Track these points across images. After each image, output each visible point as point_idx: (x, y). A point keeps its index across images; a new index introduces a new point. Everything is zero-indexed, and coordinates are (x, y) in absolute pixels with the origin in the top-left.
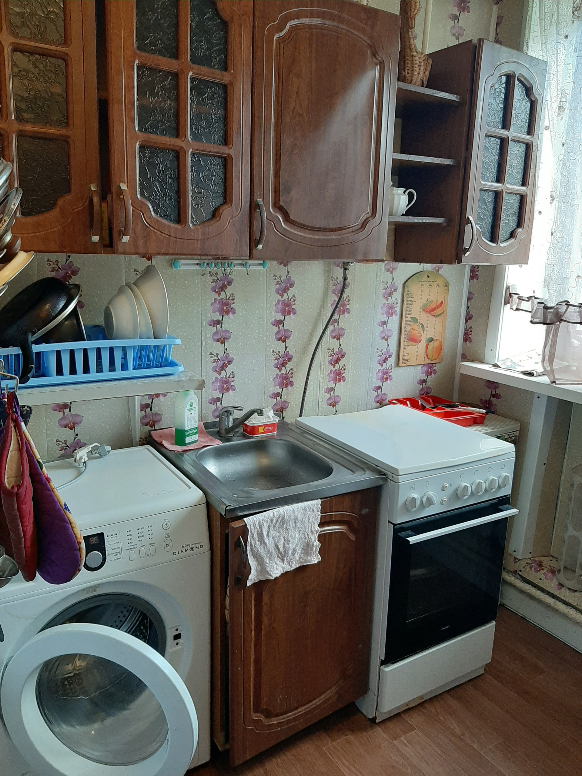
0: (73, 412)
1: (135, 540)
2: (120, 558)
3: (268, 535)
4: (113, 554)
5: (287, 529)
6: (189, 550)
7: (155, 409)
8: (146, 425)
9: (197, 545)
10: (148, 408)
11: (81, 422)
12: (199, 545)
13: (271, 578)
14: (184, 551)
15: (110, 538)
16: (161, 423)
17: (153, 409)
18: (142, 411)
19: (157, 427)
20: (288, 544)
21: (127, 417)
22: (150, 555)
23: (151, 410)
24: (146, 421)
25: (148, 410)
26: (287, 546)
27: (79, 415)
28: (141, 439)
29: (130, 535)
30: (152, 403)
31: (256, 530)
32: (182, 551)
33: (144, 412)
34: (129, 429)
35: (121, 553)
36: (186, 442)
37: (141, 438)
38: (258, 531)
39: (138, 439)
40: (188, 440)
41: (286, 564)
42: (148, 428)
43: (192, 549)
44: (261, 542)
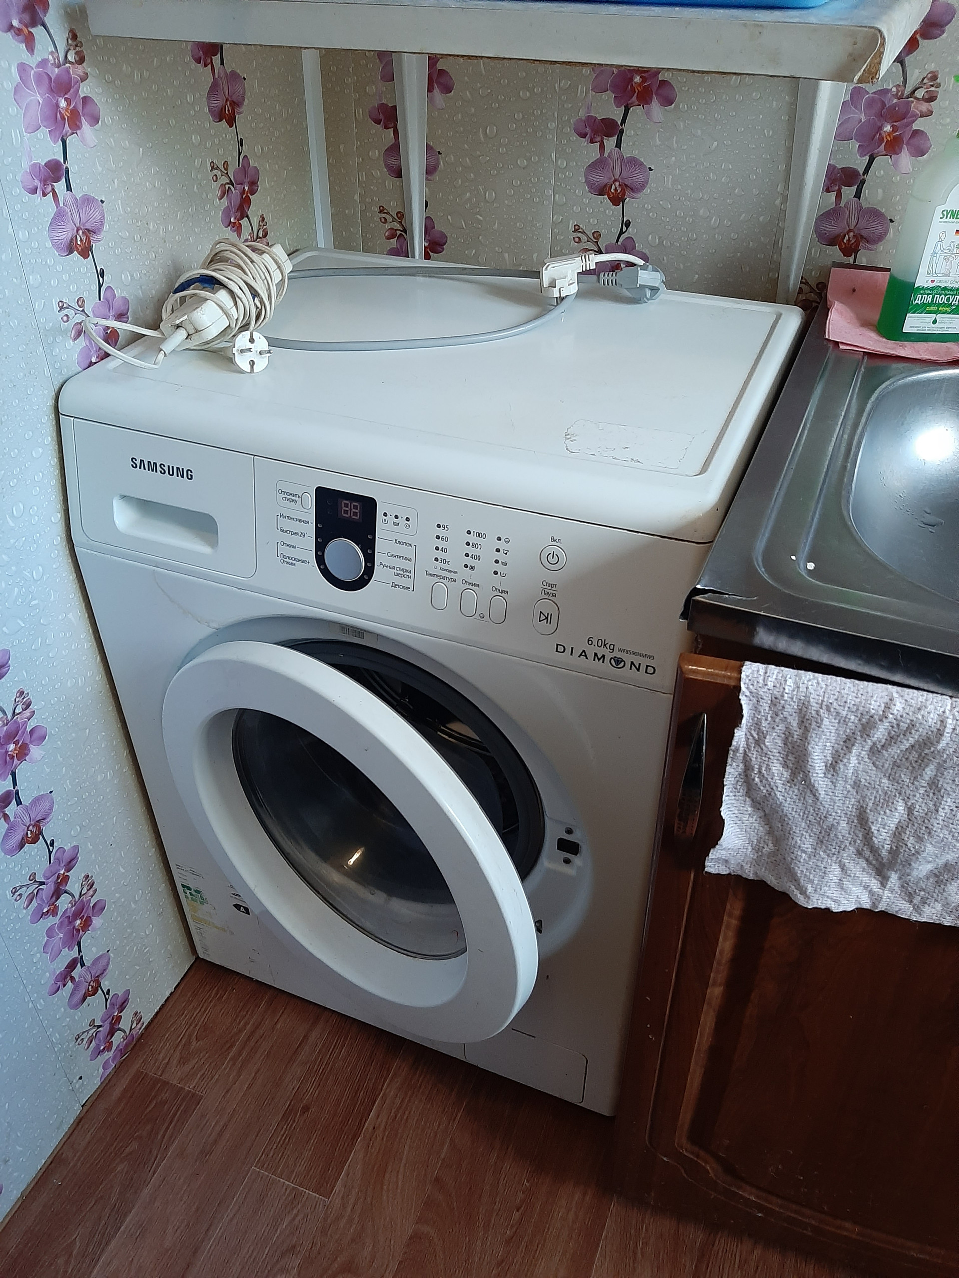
0: (628, 150)
1: (455, 556)
2: (408, 588)
3: (833, 767)
4: (393, 568)
5: (933, 784)
6: (607, 660)
7: (872, 195)
8: (831, 244)
9: (637, 661)
10: (849, 185)
11: (643, 186)
12: (645, 662)
13: (801, 900)
14: (591, 656)
15: (390, 523)
16: (880, 247)
17: (865, 192)
18: (828, 190)
19: (863, 258)
20: (920, 839)
21: (778, 202)
22: (487, 617)
23: (858, 195)
24: (832, 229)
25: (848, 192)
26: (911, 842)
27: (642, 164)
28: (803, 286)
29: (445, 539)
30: (866, 171)
31: (782, 727)
32: (584, 654)
33: (833, 195)
34: (776, 243)
35: (412, 575)
36: (906, 330)
37: (806, 283)
38: (787, 735)
39: (793, 280)
40: (913, 323)
41: (892, 890)
42: (835, 253)
43: (618, 661)
44: (793, 774)
